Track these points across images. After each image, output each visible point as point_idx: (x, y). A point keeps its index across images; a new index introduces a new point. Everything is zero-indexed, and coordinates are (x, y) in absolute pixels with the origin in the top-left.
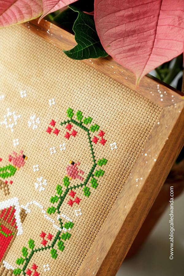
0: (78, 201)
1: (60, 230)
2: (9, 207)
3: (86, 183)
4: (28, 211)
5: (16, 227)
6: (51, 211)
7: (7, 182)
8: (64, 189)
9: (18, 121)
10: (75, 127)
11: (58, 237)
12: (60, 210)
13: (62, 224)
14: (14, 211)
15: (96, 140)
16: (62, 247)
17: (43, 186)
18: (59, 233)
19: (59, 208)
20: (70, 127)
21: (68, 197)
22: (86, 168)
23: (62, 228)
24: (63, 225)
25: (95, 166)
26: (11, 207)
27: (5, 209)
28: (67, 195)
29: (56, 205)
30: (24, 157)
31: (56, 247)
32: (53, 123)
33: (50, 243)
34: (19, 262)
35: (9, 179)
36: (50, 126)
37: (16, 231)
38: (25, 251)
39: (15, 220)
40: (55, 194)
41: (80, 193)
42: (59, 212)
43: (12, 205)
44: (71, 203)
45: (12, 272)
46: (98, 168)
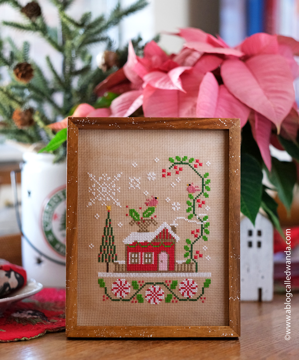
0: (203, 203)
1: (202, 223)
2: (162, 230)
3: (203, 191)
4: (176, 225)
5: (173, 238)
6: (190, 217)
7: (152, 218)
8: (192, 201)
9: (140, 181)
10: (179, 166)
11: (202, 228)
12: (196, 213)
13: (200, 220)
14: (167, 230)
15: (196, 166)
16: (207, 232)
17: (179, 206)
18: (202, 225)
19: (194, 212)
20: (175, 168)
21: (197, 204)
22: (198, 183)
24: (202, 220)
25: (203, 179)
26: (164, 229)
27: (160, 233)
28: (195, 203)
29: (191, 212)
30: (156, 198)
31: (204, 234)
32: (164, 171)
33: (199, 234)
34: (186, 256)
35: (153, 216)
36: (163, 173)
37: (175, 240)
38: (186, 248)
39: (170, 235)
40: (187, 207)
41: (202, 198)
42: (196, 215)
44: (200, 206)
45: (184, 264)
46: (205, 180)
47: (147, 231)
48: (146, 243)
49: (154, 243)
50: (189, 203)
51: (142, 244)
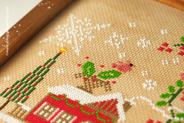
1: (172, 118)
2: (110, 99)
4: (132, 103)
5: (117, 115)
6: (160, 104)
7: (108, 82)
8: (177, 89)
12: (171, 103)
14: (116, 102)
18: (170, 121)
19: (170, 102)
21: (182, 95)
23: (173, 117)
24: (175, 115)
26: (112, 100)
27: (105, 101)
28: (180, 94)
29: (167, 100)
30: (131, 65)
35: (111, 80)
42: (170, 105)
43: (114, 98)
47: (90, 92)
48: (76, 103)
49: (86, 107)
50: (171, 89)
51: (70, 101)
